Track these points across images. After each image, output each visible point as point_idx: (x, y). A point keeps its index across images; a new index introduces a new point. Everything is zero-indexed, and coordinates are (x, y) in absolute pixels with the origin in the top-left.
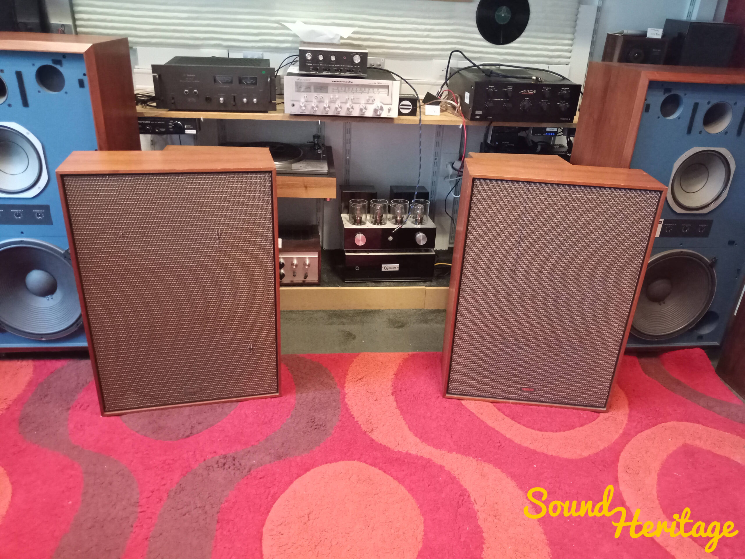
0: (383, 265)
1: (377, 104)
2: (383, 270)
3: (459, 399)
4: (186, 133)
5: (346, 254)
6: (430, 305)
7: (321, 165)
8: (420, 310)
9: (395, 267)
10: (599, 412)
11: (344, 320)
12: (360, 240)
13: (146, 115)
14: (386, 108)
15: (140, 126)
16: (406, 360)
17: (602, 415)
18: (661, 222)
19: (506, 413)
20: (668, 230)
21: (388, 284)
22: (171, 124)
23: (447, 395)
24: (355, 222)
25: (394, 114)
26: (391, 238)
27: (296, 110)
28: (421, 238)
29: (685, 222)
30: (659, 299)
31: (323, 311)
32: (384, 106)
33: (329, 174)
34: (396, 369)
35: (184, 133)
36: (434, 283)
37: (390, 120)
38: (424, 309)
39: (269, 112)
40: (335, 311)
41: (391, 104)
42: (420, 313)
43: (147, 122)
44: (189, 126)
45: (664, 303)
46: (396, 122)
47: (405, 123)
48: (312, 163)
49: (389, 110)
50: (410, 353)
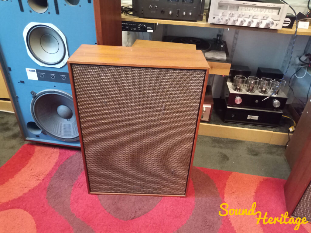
0: (249, 116)
1: (269, 20)
2: (248, 118)
4: (148, 32)
5: (228, 107)
6: (274, 142)
7: (222, 55)
8: (267, 144)
9: (256, 118)
11: (222, 145)
12: (238, 100)
13: (126, 20)
14: (275, 23)
15: (123, 26)
16: (261, 183)
21: (249, 126)
22: (140, 26)
24: (236, 89)
25: (279, 27)
26: (257, 101)
27: (215, 21)
28: (277, 103)
31: (210, 137)
32: (274, 22)
33: (227, 61)
34: (256, 189)
35: (146, 31)
36: (278, 129)
37: (275, 31)
38: (269, 144)
39: (197, 21)
40: (216, 138)
41: (279, 21)
42: (267, 146)
43: (127, 24)
44: (150, 28)
46: (279, 32)
47: (285, 33)
48: (216, 53)
49: (277, 25)
50: (264, 177)
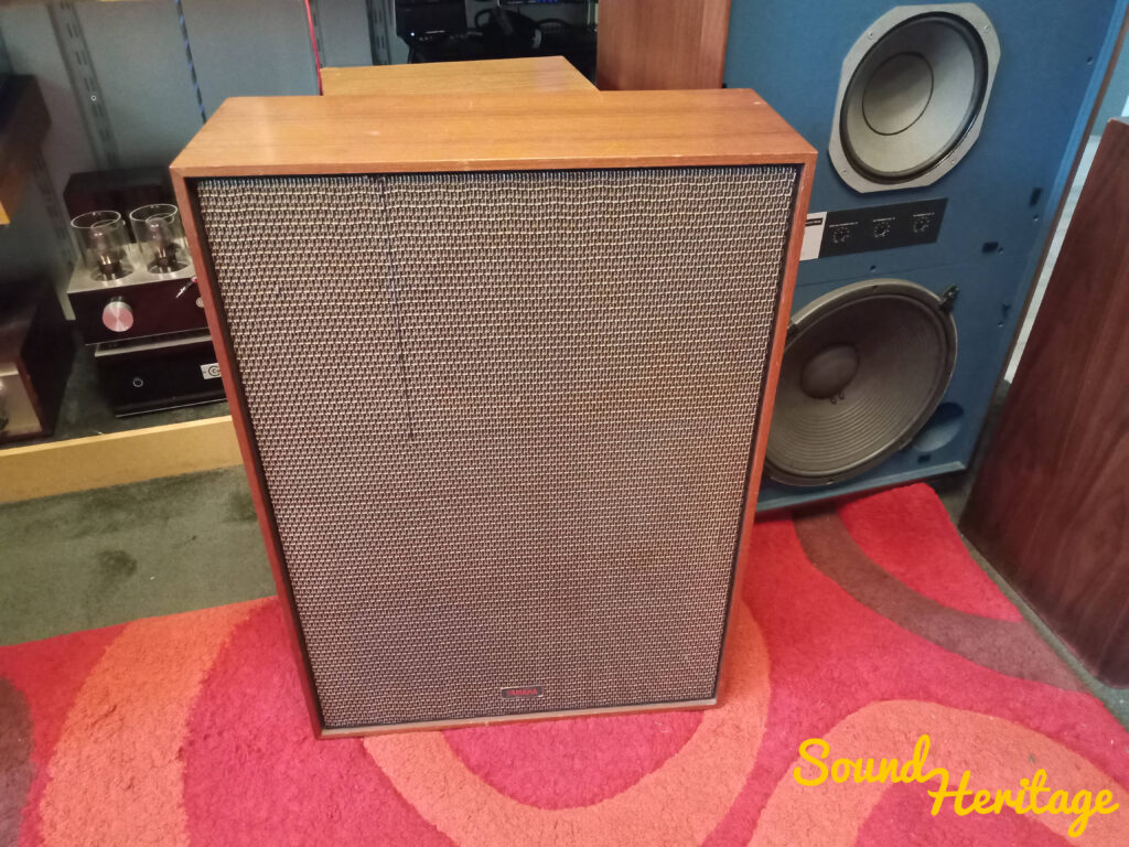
0: (203, 367)
2: (206, 376)
3: (359, 737)
5: (97, 354)
10: (701, 710)
11: (120, 517)
12: (117, 316)
16: (243, 628)
17: (708, 714)
18: (821, 219)
19: (473, 761)
20: (839, 236)
23: (326, 733)
29: (882, 212)
30: (830, 393)
34: (209, 665)
45: (842, 398)
50: (257, 602)
